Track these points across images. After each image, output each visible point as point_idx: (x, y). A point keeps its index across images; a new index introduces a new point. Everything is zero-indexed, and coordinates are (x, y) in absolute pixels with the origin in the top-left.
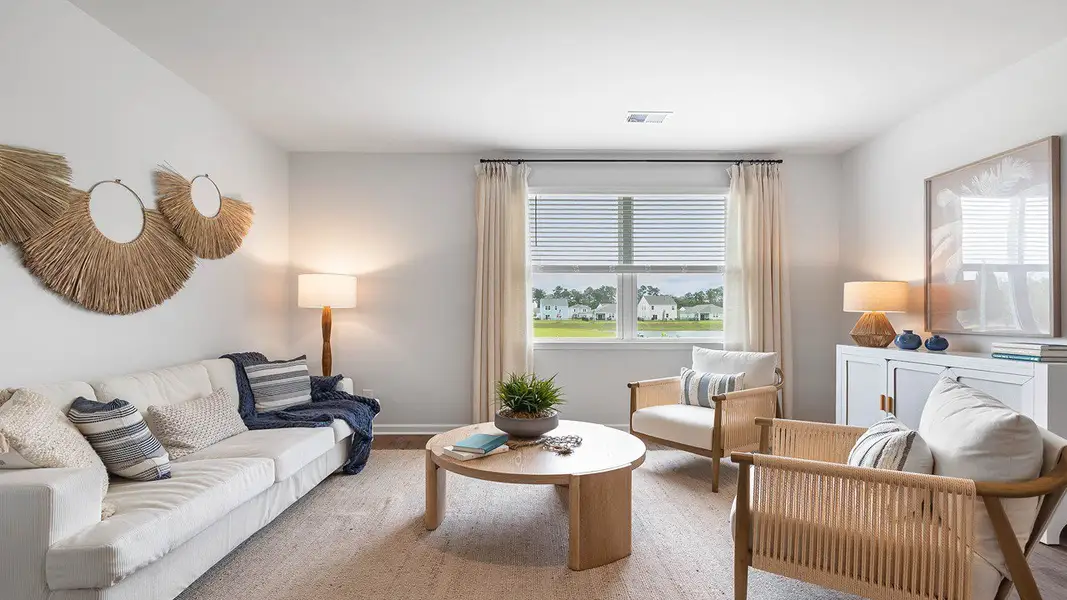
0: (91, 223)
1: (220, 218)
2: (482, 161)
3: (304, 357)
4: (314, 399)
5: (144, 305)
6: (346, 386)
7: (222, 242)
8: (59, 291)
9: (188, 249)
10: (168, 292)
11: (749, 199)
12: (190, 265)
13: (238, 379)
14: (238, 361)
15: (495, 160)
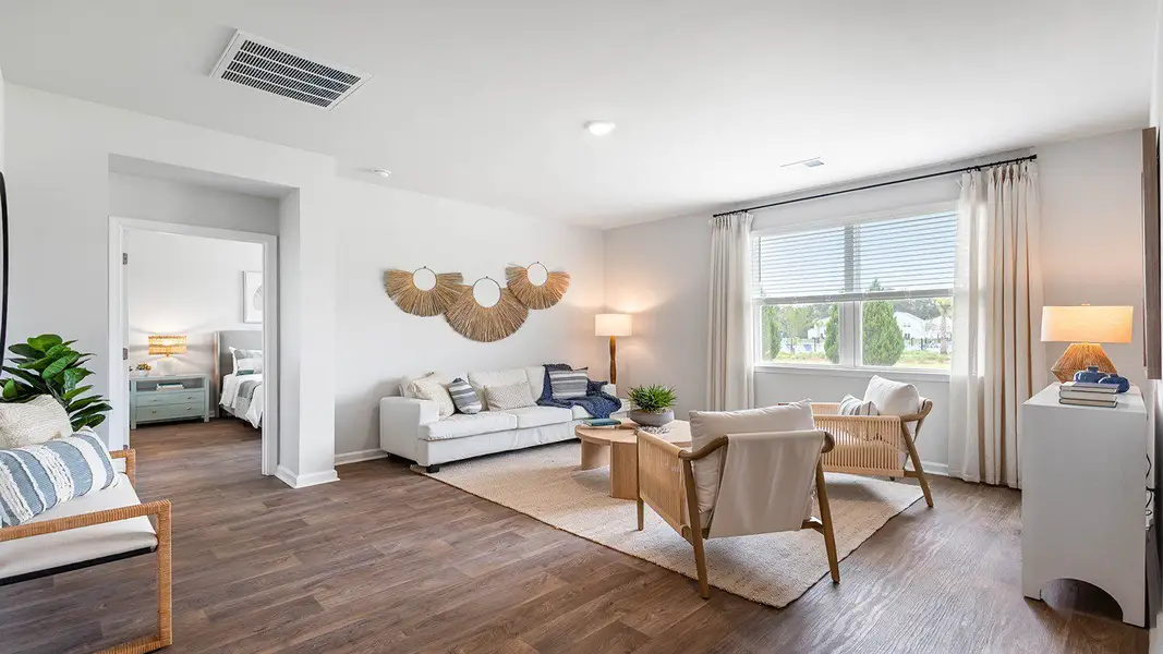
0: (474, 299)
1: (548, 285)
2: (715, 216)
3: (586, 369)
4: (588, 395)
5: (500, 337)
6: (610, 389)
7: (548, 298)
8: (460, 333)
9: (524, 306)
10: (514, 331)
11: (982, 210)
12: (526, 315)
13: (545, 379)
14: (549, 368)
15: (724, 213)
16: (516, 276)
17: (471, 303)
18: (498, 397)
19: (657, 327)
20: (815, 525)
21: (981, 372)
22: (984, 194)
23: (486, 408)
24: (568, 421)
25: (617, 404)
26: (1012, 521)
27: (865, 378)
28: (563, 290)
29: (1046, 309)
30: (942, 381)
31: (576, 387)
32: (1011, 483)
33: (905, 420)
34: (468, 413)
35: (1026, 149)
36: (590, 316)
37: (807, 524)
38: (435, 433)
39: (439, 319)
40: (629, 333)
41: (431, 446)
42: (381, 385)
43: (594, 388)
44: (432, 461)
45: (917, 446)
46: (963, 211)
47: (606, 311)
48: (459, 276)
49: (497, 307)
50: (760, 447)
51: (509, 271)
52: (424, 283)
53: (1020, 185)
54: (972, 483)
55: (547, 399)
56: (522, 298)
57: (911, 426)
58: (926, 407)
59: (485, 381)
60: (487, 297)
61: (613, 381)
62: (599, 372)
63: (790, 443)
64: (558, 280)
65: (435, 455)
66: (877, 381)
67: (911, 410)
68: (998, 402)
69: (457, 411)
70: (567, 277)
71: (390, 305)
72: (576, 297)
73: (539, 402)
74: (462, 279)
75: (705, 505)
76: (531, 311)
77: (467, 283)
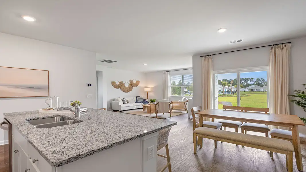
1: (136, 83)
3: (143, 97)
5: (129, 92)
6: (147, 100)
7: (136, 85)
8: (123, 91)
10: (131, 91)
14: (137, 97)
15: (165, 72)
16: (131, 81)
17: (124, 86)
18: (129, 101)
19: (154, 90)
20: (169, 112)
23: (127, 103)
24: (141, 105)
25: (148, 103)
28: (139, 84)
31: (142, 100)
34: (125, 103)
36: (143, 88)
37: (168, 112)
38: (122, 106)
39: (119, 89)
40: (150, 91)
41: (121, 108)
42: (111, 100)
43: (144, 100)
44: (121, 110)
47: (146, 87)
48: (122, 82)
49: (128, 87)
50: (162, 103)
51: (130, 81)
52: (117, 83)
55: (137, 102)
56: (132, 85)
57: (186, 103)
59: (127, 99)
60: (127, 85)
61: (148, 99)
62: (145, 98)
63: (166, 103)
64: (138, 82)
65: (122, 109)
67: (186, 101)
69: (124, 103)
70: (139, 81)
71: (112, 87)
72: (141, 85)
73: (136, 102)
75: (157, 110)
76: (134, 87)
77: (124, 83)
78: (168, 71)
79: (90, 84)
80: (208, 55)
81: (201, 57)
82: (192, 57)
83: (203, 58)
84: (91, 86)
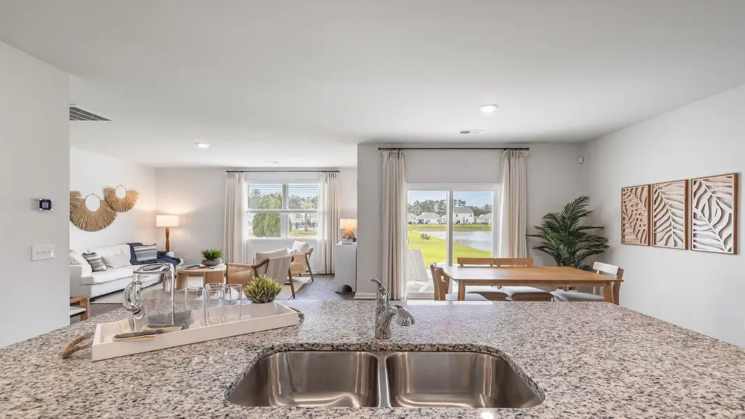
0: (86, 207)
1: (126, 198)
2: (228, 172)
3: (155, 244)
4: (159, 258)
5: (101, 228)
6: (172, 254)
7: (127, 206)
8: (79, 227)
9: (114, 210)
10: (109, 225)
11: (326, 186)
12: (115, 215)
13: (131, 251)
14: (132, 246)
15: (231, 171)
16: (109, 193)
17: (84, 210)
18: (111, 261)
19: (192, 222)
20: (289, 284)
21: (326, 238)
22: (326, 181)
23: (106, 267)
25: (178, 261)
26: (333, 281)
27: (292, 241)
28: (135, 201)
29: (341, 220)
30: (315, 241)
31: (154, 255)
32: (333, 273)
33: (306, 254)
34: (101, 270)
35: (337, 168)
36: (152, 216)
38: (91, 281)
40: (177, 225)
41: (92, 287)
43: (161, 254)
44: (93, 295)
45: (309, 262)
46: (320, 185)
47: (162, 213)
48: (78, 193)
49: (99, 211)
50: (277, 261)
51: (105, 190)
53: (336, 179)
54: (323, 274)
55: (134, 261)
56: (113, 206)
58: (312, 250)
59: (102, 254)
61: (168, 250)
64: (132, 194)
65: (95, 292)
66: (296, 242)
67: (308, 251)
68: (330, 247)
69: (93, 271)
70: (137, 194)
72: (143, 205)
73: (131, 263)
74: (80, 195)
76: (118, 213)
77: (83, 197)
78: (241, 171)
79: (49, 201)
80: (395, 149)
81: (379, 149)
82: (356, 145)
83: (386, 153)
84: (50, 208)
